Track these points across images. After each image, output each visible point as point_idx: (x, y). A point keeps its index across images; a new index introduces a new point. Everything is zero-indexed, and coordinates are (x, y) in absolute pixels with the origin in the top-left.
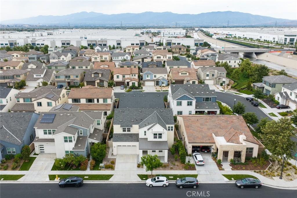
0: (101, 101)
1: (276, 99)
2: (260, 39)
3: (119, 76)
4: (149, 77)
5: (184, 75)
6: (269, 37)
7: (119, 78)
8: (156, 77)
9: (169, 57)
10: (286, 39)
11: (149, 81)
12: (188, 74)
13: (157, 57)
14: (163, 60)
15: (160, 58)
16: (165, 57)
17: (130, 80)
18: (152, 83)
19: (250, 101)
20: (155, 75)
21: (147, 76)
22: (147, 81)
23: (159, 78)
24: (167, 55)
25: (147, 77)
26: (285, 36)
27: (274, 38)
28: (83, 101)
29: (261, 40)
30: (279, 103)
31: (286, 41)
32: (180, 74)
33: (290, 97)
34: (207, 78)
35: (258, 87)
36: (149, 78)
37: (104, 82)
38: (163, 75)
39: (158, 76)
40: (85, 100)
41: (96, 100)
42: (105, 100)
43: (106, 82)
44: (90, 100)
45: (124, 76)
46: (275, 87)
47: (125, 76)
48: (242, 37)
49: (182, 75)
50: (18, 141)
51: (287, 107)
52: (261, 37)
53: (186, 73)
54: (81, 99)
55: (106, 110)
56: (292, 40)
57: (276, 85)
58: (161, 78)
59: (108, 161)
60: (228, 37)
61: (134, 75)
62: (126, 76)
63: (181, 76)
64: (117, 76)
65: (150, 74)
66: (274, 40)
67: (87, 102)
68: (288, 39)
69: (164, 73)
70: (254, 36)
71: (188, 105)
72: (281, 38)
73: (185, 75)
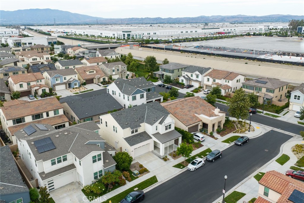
0: (52, 114)
1: (180, 81)
2: (101, 35)
3: (22, 84)
4: (59, 80)
5: (91, 73)
6: (109, 33)
7: (22, 87)
8: (66, 79)
9: (47, 58)
10: (124, 35)
11: (59, 85)
12: (95, 72)
13: (33, 59)
14: (40, 62)
15: (36, 60)
16: (42, 58)
17: (39, 87)
18: (63, 87)
19: (163, 87)
20: (65, 77)
21: (56, 79)
22: (58, 85)
23: (70, 80)
24: (44, 56)
25: (57, 81)
26: (123, 32)
27: (114, 35)
28: (29, 119)
29: (102, 37)
30: (184, 84)
31: (125, 36)
32: (88, 73)
33: (191, 78)
34: (114, 73)
35: (159, 74)
36: (59, 82)
37: (5, 94)
38: (73, 77)
39: (68, 78)
40: (31, 117)
41: (45, 115)
42: (56, 111)
43: (8, 94)
44: (37, 116)
45: (28, 84)
46: (174, 73)
47: (30, 83)
48: (83, 34)
49: (90, 73)
50: (21, 187)
51: (192, 86)
52: (101, 34)
53: (93, 71)
54: (25, 117)
55: (63, 123)
56: (129, 35)
57: (175, 71)
58: (72, 80)
59: (135, 167)
60: (69, 35)
61: (39, 81)
62: (32, 84)
63: (89, 75)
64: (20, 85)
65: (60, 77)
66: (114, 36)
67: (33, 119)
68: (126, 34)
69: (74, 74)
70: (95, 33)
71: (141, 98)
72: (120, 34)
73: (93, 73)
